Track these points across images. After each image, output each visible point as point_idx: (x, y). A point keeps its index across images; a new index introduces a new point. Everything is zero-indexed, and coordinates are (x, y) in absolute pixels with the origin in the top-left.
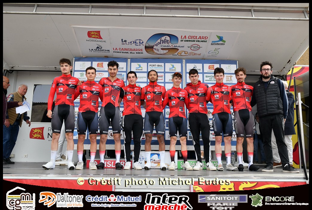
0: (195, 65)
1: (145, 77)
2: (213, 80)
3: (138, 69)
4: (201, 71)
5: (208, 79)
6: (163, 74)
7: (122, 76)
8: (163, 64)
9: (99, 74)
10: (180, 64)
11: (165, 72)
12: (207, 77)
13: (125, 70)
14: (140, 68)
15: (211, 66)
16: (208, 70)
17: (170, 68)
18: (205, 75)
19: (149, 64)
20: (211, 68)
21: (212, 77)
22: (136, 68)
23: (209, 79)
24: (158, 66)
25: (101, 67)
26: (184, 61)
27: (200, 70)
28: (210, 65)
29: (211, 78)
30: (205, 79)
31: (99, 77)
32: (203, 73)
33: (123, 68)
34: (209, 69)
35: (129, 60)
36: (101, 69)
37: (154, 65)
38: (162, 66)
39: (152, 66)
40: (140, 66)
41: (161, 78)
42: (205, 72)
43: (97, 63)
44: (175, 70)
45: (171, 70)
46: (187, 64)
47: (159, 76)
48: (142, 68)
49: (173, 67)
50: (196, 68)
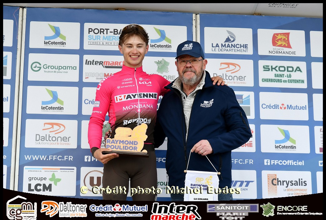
0: (229, 32)
1: (74, 68)
2: (287, 79)
3: (52, 41)
4: (250, 52)
5: (271, 75)
10: (185, 28)
12: (266, 68)
14: (58, 40)
15: (279, 37)
16: (271, 48)
18: (261, 63)
19: (87, 26)
20: (279, 43)
21: (282, 69)
22: (46, 38)
23: (273, 77)
26: (196, 20)
27: (246, 46)
28: (277, 34)
29: (279, 73)
30: (263, 74)
32: (256, 57)
34: (274, 43)
35: (23, 13)
37: (101, 31)
39: (96, 31)
40: (57, 32)
42: (261, 52)
44: (167, 47)
45: (156, 46)
46: (206, 29)
47: (118, 64)
48: (64, 38)
49: (163, 36)
50: (234, 41)
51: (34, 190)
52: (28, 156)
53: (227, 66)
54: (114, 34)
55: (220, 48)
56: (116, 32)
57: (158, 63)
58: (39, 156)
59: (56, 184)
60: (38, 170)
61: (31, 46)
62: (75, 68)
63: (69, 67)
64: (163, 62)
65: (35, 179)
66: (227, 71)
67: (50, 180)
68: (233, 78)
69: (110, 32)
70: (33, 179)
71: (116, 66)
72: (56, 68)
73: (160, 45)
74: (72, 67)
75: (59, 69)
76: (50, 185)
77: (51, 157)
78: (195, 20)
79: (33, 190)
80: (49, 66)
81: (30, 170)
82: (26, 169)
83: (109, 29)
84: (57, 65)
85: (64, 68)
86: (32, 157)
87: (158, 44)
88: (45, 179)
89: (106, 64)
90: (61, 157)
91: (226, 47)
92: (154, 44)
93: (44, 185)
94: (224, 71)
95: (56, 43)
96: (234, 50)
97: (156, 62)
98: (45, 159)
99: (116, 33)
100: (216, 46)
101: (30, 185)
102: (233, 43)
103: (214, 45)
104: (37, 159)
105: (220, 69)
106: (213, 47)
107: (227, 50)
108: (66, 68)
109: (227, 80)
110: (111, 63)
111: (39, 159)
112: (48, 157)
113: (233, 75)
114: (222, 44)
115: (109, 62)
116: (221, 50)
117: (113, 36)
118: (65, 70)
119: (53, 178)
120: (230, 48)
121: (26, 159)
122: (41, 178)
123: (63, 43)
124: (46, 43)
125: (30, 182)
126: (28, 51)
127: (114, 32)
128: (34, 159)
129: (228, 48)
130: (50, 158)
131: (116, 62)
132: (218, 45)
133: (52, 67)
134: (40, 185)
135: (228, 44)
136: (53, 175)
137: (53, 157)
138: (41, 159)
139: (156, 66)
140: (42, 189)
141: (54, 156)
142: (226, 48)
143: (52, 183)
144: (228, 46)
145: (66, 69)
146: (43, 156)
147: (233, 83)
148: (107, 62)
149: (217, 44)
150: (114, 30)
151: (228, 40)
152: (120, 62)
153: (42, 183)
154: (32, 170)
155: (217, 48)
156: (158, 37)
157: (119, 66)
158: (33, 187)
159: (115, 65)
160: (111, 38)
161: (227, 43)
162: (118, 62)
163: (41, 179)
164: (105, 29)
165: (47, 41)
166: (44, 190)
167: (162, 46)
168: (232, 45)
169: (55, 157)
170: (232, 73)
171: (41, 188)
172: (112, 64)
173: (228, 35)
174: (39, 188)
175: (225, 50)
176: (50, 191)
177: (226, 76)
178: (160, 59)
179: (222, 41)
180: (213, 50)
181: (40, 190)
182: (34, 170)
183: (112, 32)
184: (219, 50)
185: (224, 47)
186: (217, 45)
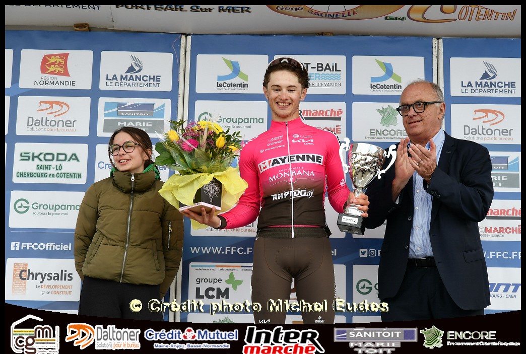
0: (486, 64)
1: (259, 121)
3: (229, 82)
4: (518, 93)
6: (342, 106)
7: (152, 115)
8: (340, 61)
9: (51, 103)
10: (420, 61)
11: (349, 98)
13: (166, 85)
14: (237, 80)
17: (373, 79)
22: (220, 78)
24: (319, 67)
25: (59, 73)
26: (438, 48)
27: (512, 84)
31: (50, 117)
33: (157, 78)
35: (186, 44)
36: (58, 81)
38: (335, 68)
40: (236, 70)
41: (331, 124)
43: (39, 54)
44: (396, 87)
45: (379, 86)
46: (454, 61)
47: (324, 114)
48: (245, 77)
49: (389, 71)
50: (494, 77)
51: (205, 297)
52: (195, 248)
53: (484, 114)
54: (318, 70)
55: (474, 88)
56: (320, 67)
57: (382, 111)
58: (211, 248)
59: (235, 288)
60: (209, 268)
61: (199, 90)
62: (261, 121)
63: (253, 119)
64: (389, 111)
65: (206, 280)
66: (484, 122)
67: (227, 282)
68: (493, 132)
69: (312, 68)
70: (203, 280)
71: (321, 116)
72: (234, 121)
73: (385, 85)
74: (256, 119)
75: (239, 122)
76: (227, 290)
77: (228, 249)
78: (435, 47)
79: (202, 297)
80: (224, 119)
81: (198, 268)
82: (192, 266)
83: (310, 64)
84: (235, 116)
85: (246, 121)
86: (201, 248)
87: (382, 83)
88: (220, 281)
89: (307, 115)
90: (242, 248)
91: (483, 85)
92: (375, 84)
93: (219, 289)
94: (480, 123)
95: (234, 85)
96: (494, 91)
97: (378, 110)
98: (219, 253)
99: (319, 69)
100: (468, 86)
101: (198, 290)
102: (493, 81)
103: (465, 84)
104: (208, 253)
105: (474, 119)
106: (463, 86)
107: (485, 91)
108: (249, 120)
109: (485, 135)
110: (313, 112)
111: (211, 252)
112: (223, 250)
113: (493, 128)
114: (476, 83)
115: (311, 112)
116: (475, 91)
117: (316, 74)
118: (247, 125)
119: (231, 280)
120: (489, 88)
121: (193, 253)
122: (214, 279)
123: (245, 85)
124: (219, 85)
125: (198, 286)
126: (194, 96)
127: (318, 67)
128: (204, 253)
129: (486, 88)
130: (226, 251)
131: (320, 111)
132: (471, 84)
133: (229, 120)
134: (213, 289)
135: (486, 83)
136: (232, 275)
137: (230, 249)
138: (214, 253)
139: (379, 117)
140: (215, 295)
141: (232, 248)
142: (483, 89)
143: (230, 286)
144: (486, 85)
145: (248, 122)
146: (217, 248)
147: (493, 139)
148: (307, 111)
149: (470, 82)
150: (318, 64)
151: (485, 76)
152: (327, 111)
153: (215, 286)
154: (201, 268)
155: (470, 88)
156: (381, 73)
157: (325, 116)
158: (202, 293)
159: (319, 115)
160: (313, 76)
161: (484, 81)
162: (323, 111)
163: (214, 281)
164: (305, 64)
165: (222, 82)
166: (218, 297)
167: (388, 87)
168: (491, 83)
169: (234, 249)
170: (491, 125)
171: (215, 293)
172: (315, 114)
173: (486, 68)
174: (211, 293)
175: (481, 90)
176: (227, 297)
177: (483, 129)
178: (385, 105)
179: (476, 77)
180: (464, 91)
181: (212, 297)
182: (204, 268)
183: (315, 68)
184: (473, 91)
185: (479, 86)
186: (468, 84)
